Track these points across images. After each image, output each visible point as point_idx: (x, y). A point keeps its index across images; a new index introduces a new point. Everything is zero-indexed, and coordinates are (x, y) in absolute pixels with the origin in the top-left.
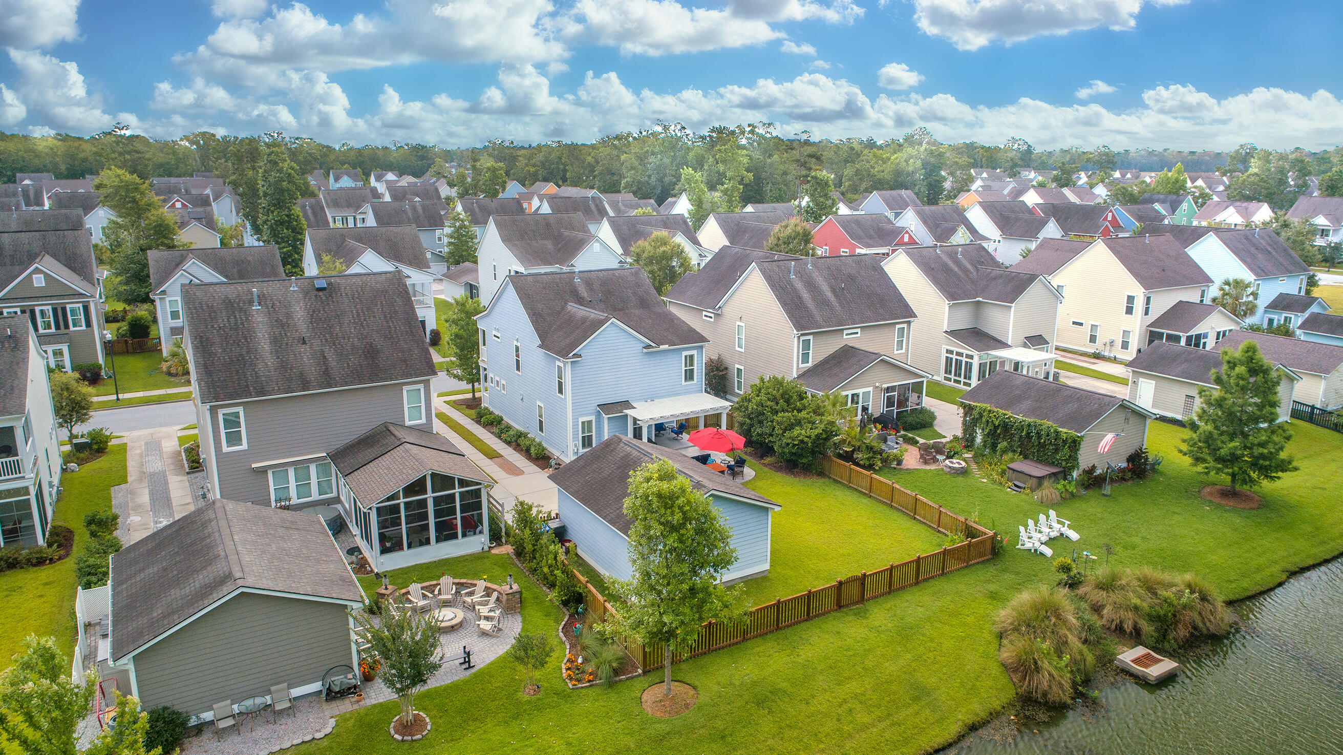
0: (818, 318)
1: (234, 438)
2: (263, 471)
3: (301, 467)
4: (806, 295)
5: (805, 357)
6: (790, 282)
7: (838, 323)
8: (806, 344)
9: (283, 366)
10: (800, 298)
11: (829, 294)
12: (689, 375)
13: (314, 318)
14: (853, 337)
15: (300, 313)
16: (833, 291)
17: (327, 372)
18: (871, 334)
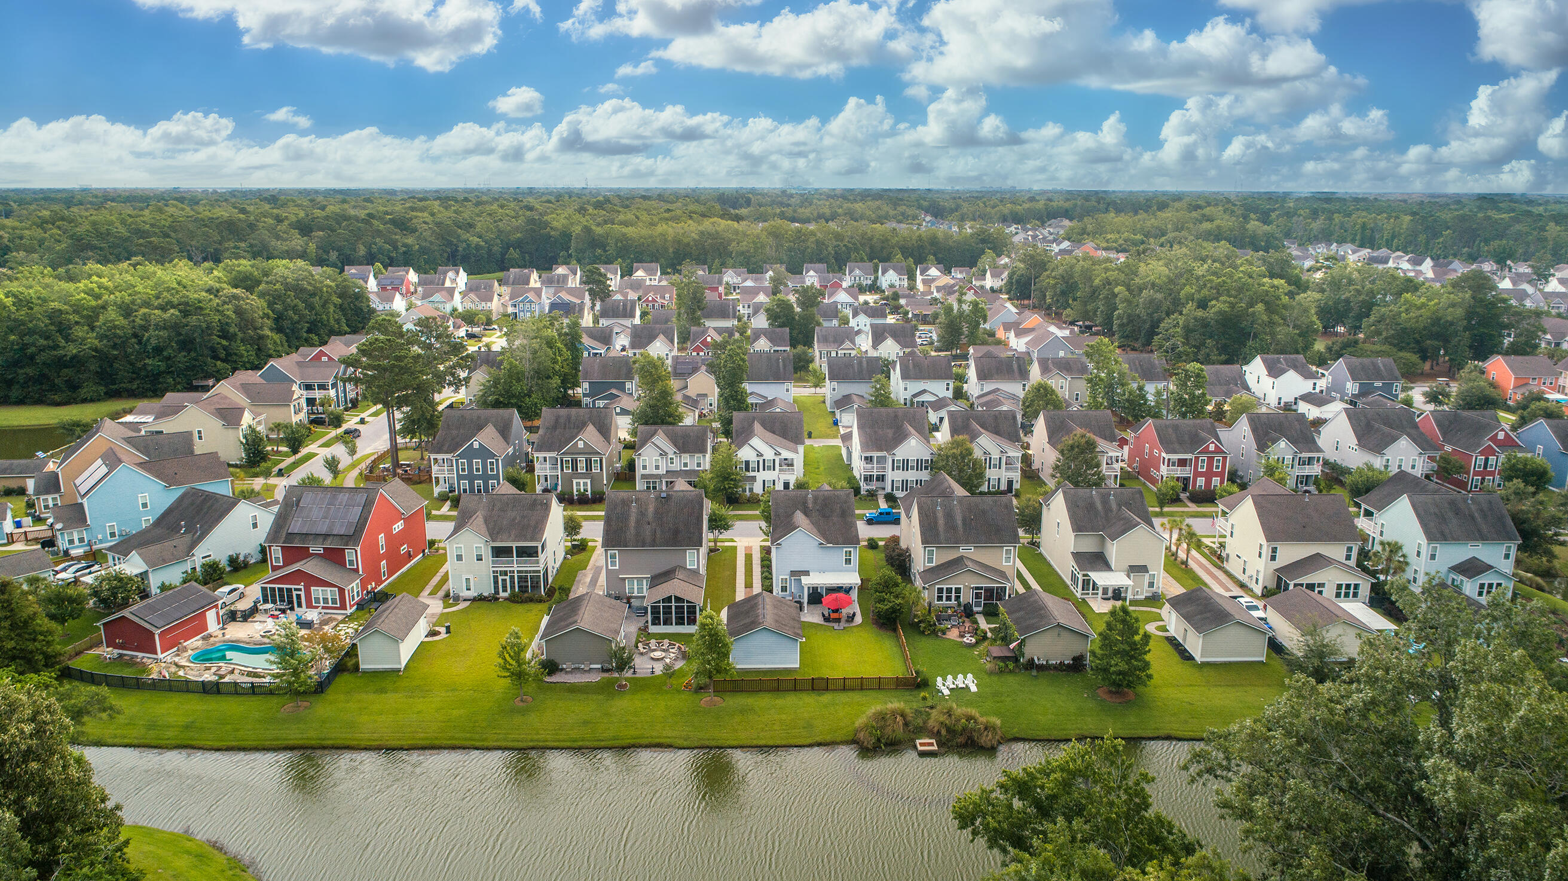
0: (942, 536)
1: (613, 564)
2: (624, 579)
3: (640, 580)
4: (941, 522)
5: (930, 560)
6: (934, 513)
7: (955, 541)
8: (931, 553)
9: (638, 534)
10: (936, 523)
11: (959, 522)
12: (848, 561)
13: (656, 512)
14: (967, 551)
15: (651, 509)
16: (964, 520)
17: (654, 540)
18: (983, 551)
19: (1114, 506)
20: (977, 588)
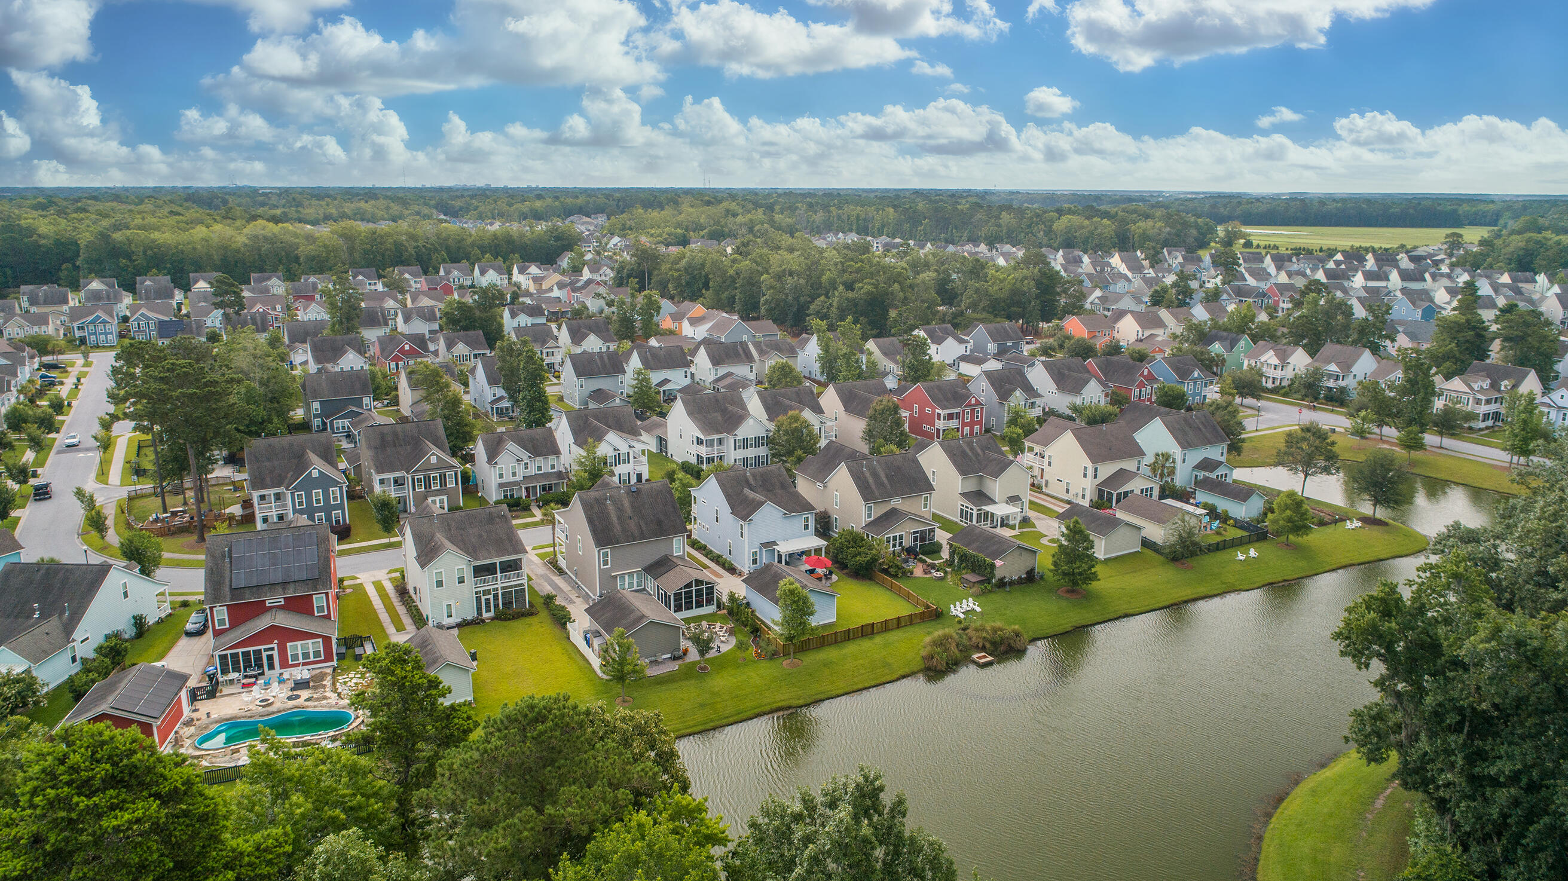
0: (877, 494)
1: (606, 563)
2: (615, 577)
3: (631, 575)
4: (871, 481)
5: (869, 516)
6: (862, 473)
7: (890, 496)
8: (870, 508)
9: (624, 530)
10: (867, 482)
11: (884, 479)
12: (806, 527)
13: (633, 506)
14: (897, 503)
15: (626, 503)
16: (887, 476)
17: (642, 533)
18: (907, 501)
19: (979, 451)
20: (915, 533)
